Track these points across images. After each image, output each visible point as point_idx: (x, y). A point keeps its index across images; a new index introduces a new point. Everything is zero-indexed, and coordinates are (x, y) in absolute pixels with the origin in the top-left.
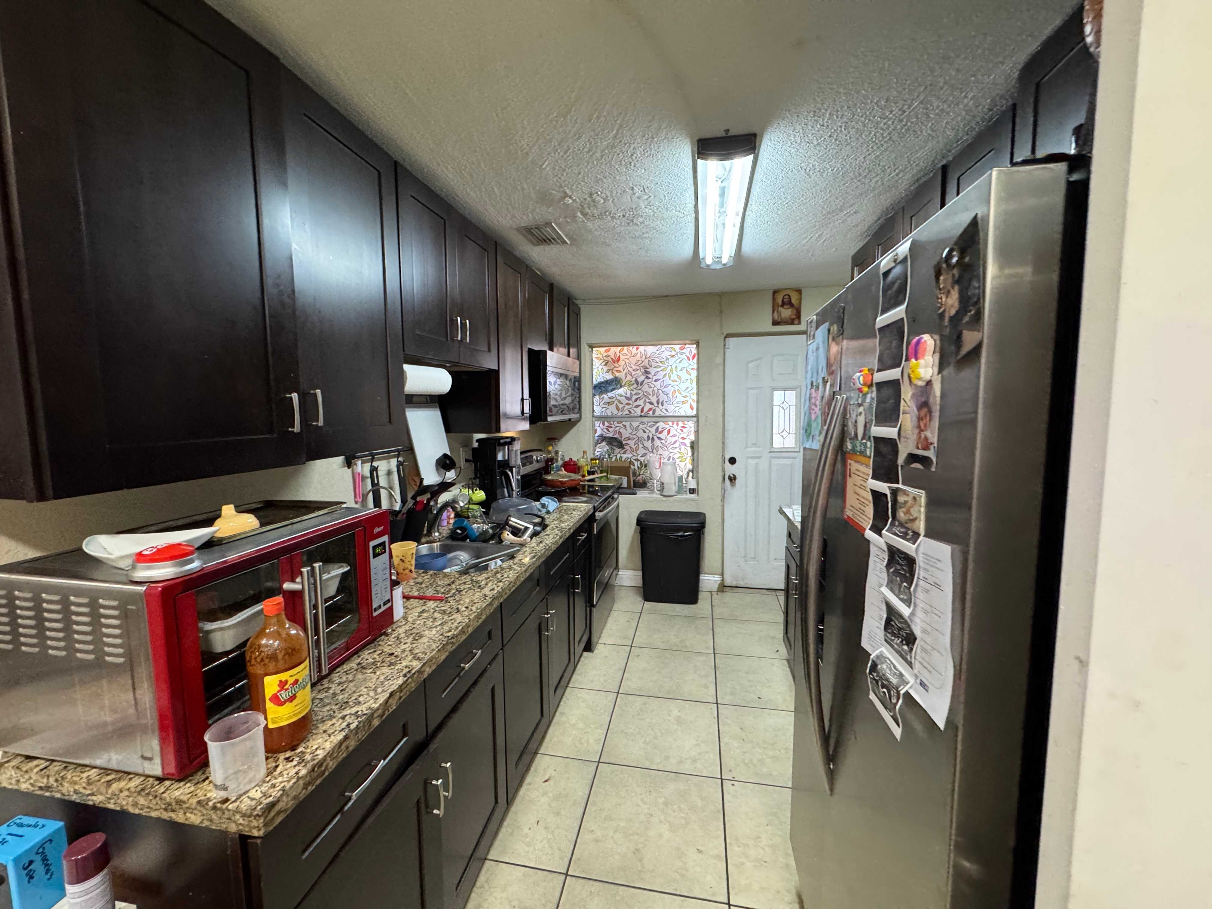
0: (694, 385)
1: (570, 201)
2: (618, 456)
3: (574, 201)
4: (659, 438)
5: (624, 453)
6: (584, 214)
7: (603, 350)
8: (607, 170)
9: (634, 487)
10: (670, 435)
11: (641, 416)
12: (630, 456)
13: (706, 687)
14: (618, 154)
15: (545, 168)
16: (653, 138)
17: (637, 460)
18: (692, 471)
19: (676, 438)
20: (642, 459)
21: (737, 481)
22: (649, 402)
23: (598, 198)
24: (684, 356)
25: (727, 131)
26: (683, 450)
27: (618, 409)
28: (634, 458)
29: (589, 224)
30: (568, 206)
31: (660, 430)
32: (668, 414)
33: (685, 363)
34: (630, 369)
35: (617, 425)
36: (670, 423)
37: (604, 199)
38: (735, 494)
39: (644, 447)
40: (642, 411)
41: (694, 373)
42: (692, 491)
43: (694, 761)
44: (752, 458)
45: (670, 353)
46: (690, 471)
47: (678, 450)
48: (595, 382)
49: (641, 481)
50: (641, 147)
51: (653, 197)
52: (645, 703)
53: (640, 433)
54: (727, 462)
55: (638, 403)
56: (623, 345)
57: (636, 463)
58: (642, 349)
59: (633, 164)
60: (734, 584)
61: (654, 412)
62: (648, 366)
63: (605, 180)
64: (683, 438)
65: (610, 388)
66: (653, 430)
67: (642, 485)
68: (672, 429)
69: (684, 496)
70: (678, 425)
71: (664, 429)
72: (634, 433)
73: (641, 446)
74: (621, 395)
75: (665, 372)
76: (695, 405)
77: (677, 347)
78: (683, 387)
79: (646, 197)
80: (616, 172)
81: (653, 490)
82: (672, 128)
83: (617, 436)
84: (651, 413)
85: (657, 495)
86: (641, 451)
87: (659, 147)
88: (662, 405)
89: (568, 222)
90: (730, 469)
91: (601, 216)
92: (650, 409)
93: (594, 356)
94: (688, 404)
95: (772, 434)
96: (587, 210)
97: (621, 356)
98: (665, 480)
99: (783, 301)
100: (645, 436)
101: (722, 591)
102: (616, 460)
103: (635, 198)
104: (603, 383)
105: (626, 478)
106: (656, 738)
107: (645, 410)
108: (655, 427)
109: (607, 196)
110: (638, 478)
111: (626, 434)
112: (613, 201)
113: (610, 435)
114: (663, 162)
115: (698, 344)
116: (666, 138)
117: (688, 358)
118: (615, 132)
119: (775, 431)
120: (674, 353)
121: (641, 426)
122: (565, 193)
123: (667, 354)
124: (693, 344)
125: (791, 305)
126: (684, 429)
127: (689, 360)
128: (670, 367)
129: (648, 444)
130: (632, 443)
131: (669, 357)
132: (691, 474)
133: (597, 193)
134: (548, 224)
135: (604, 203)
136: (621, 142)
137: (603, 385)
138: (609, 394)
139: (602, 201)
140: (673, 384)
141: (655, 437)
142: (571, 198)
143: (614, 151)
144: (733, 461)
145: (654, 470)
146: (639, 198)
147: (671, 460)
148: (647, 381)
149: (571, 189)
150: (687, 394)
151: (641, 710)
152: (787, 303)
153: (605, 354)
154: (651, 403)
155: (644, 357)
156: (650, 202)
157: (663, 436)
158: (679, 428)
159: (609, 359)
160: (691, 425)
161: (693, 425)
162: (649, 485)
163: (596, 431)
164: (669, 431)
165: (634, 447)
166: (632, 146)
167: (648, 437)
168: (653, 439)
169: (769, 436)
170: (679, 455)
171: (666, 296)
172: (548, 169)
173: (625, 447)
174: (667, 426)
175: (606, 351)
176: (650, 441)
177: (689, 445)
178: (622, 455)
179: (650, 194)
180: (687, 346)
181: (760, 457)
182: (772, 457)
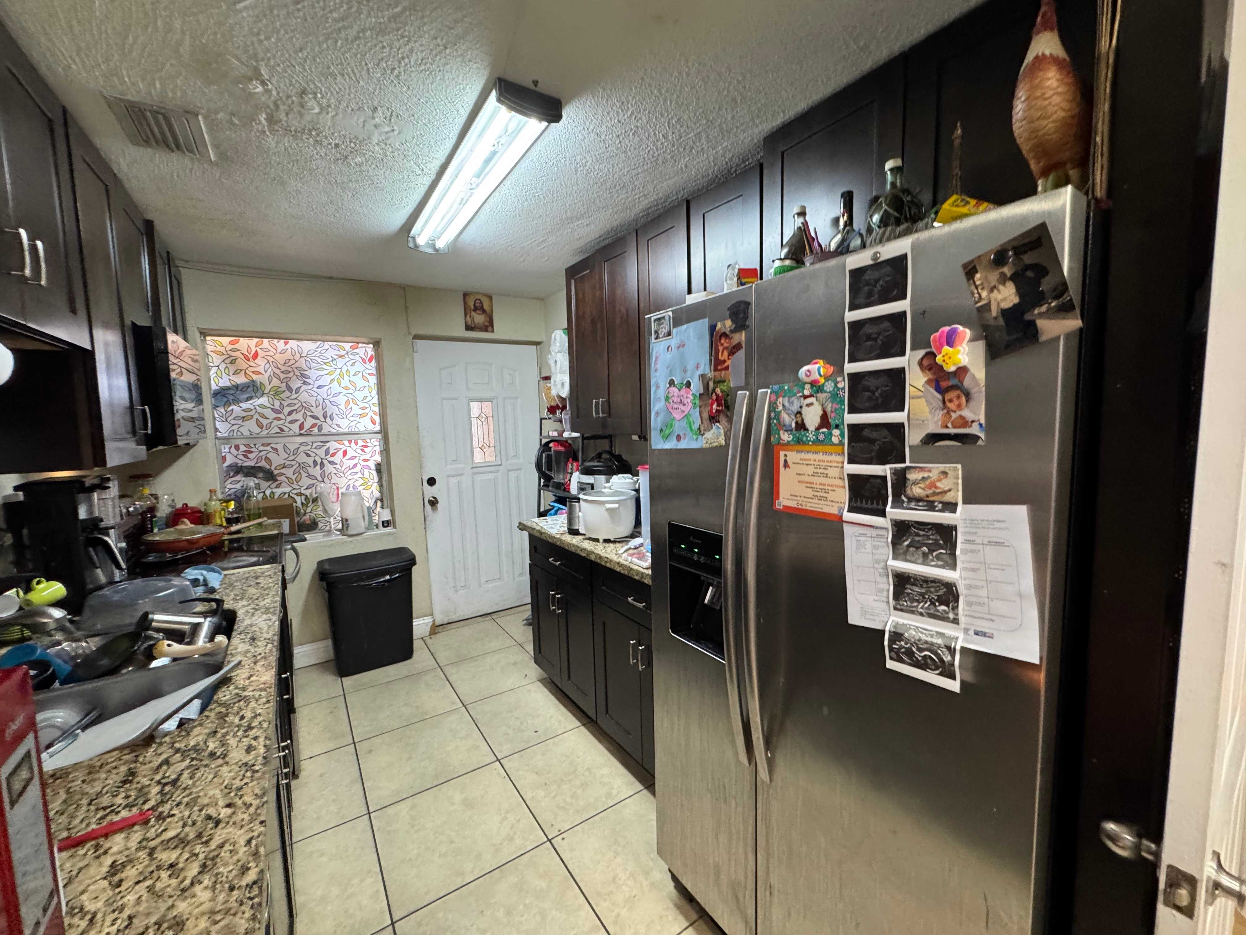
0: (374, 393)
1: (260, 89)
2: (268, 492)
3: (267, 91)
4: (331, 462)
5: (278, 486)
6: (271, 120)
7: (225, 340)
8: (353, 64)
9: (299, 531)
10: (347, 457)
11: (301, 435)
12: (287, 490)
13: (476, 747)
14: (384, 47)
15: (240, 11)
16: (446, 48)
17: (300, 494)
18: (382, 500)
19: (356, 461)
20: (308, 492)
21: (439, 505)
22: (311, 416)
23: (312, 103)
24: (357, 358)
25: (536, 83)
26: (366, 475)
27: (261, 426)
28: (295, 492)
29: (271, 141)
30: (251, 95)
31: (331, 452)
32: (340, 430)
33: (359, 367)
34: (277, 371)
35: (261, 448)
36: (346, 443)
37: (321, 109)
38: (438, 518)
39: (309, 476)
40: (301, 427)
41: (373, 380)
42: (386, 524)
43: (511, 839)
44: (453, 476)
45: (338, 353)
46: (377, 499)
47: (359, 475)
48: (214, 387)
49: (308, 522)
50: (422, 52)
51: (396, 132)
52: (413, 807)
53: (302, 458)
54: (425, 483)
55: (294, 416)
56: (261, 335)
57: (298, 499)
58: (293, 344)
59: (396, 71)
60: (446, 621)
61: (320, 429)
62: (306, 368)
63: (339, 77)
64: (366, 460)
65: (245, 396)
66: (321, 452)
67: (313, 526)
68: (349, 450)
69: (376, 532)
70: (356, 444)
71: (338, 450)
72: (292, 458)
73: (304, 475)
74: (263, 406)
75: (332, 377)
76: (377, 419)
77: (347, 346)
78: (359, 396)
79: (387, 129)
80: (364, 73)
81: (329, 531)
82: (478, 46)
83: (263, 464)
84: (316, 430)
85: (337, 537)
86: (305, 481)
87: (446, 64)
88: (332, 419)
89: (232, 123)
90: (430, 492)
91: (296, 134)
92: (314, 426)
93: (209, 348)
94: (369, 417)
95: (472, 448)
96: (283, 116)
97: (259, 351)
98: (349, 514)
99: (475, 305)
100: (310, 461)
101: (435, 633)
102: (265, 498)
103: (369, 126)
104: (229, 388)
105: (288, 520)
106: (452, 842)
107: (307, 426)
108: (325, 448)
109: (329, 106)
110: (305, 518)
111: (277, 460)
112: (333, 117)
113: (251, 464)
114: (439, 88)
115: (377, 344)
116: (462, 55)
117: (363, 360)
118: (398, 9)
119: (475, 444)
120: (342, 353)
121: (302, 448)
122: (257, 71)
123: (331, 353)
124: (368, 343)
125: (484, 311)
126: (365, 449)
127: (365, 363)
128: (338, 371)
129: (317, 471)
130: (289, 472)
131: (335, 357)
132: (379, 503)
133: (315, 94)
134: (191, 113)
135: (319, 113)
136: (398, 30)
137: (232, 392)
138: (241, 405)
139: (317, 110)
140: (345, 392)
141: (325, 462)
142: (263, 83)
143: (380, 38)
144: (432, 482)
145: (331, 505)
146: (376, 126)
147: (351, 489)
148: (304, 387)
149: (272, 69)
150: (367, 406)
151: (413, 818)
152: (479, 308)
153: (231, 347)
154: (314, 417)
155: (298, 356)
156: (387, 139)
157: (337, 459)
158: (359, 447)
159: (238, 354)
160: (375, 444)
161: (377, 443)
162: (320, 525)
163: (224, 458)
164: (345, 453)
165: (294, 478)
166: (412, 44)
167: (315, 462)
168: (322, 463)
169: (469, 449)
170: (361, 481)
171: (330, 278)
172: (245, 14)
173: (279, 478)
174: (341, 446)
175: (231, 343)
176: (318, 467)
177: (373, 468)
178: (274, 490)
179: (395, 128)
180: (360, 345)
181: (462, 475)
182: (475, 473)
